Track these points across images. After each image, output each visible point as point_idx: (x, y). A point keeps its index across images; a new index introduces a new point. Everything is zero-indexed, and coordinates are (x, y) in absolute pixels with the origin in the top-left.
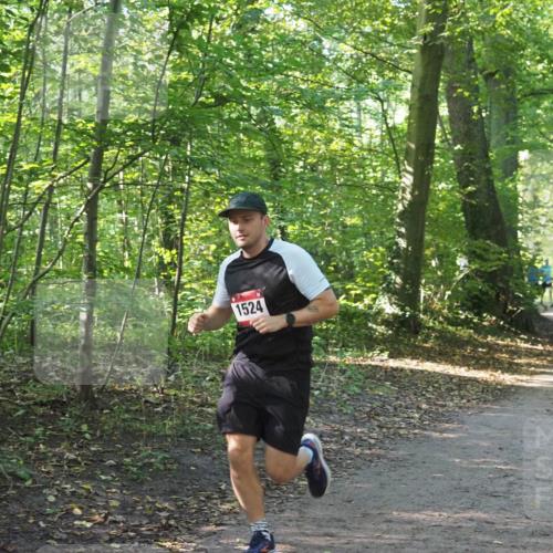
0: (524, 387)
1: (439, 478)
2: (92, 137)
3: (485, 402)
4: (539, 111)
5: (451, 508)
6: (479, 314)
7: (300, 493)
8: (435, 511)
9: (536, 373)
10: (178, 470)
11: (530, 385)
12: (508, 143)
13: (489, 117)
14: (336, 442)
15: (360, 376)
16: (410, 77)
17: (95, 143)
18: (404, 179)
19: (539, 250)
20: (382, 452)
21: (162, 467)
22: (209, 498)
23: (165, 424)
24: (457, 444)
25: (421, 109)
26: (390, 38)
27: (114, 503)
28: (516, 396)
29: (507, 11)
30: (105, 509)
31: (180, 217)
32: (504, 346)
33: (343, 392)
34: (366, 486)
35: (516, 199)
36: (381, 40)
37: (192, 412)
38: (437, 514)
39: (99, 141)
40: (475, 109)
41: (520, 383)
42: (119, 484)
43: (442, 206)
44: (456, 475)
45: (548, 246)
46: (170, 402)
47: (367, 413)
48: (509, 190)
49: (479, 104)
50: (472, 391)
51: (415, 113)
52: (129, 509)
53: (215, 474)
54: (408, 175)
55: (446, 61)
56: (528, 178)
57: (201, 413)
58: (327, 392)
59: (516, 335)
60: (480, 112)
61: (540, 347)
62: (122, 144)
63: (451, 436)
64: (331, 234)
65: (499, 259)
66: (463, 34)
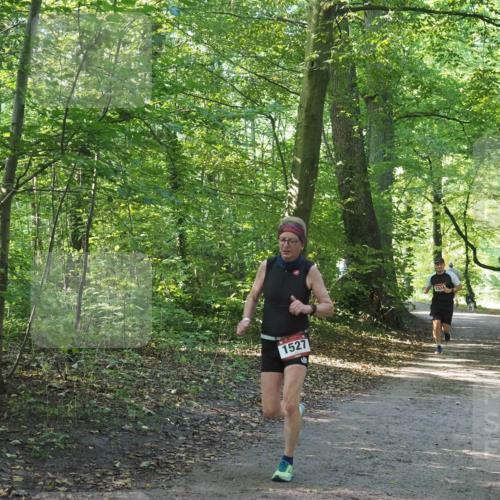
0: (392, 378)
1: (312, 459)
2: (7, 146)
3: (356, 391)
4: (414, 132)
5: (320, 485)
6: (354, 312)
7: (187, 471)
8: (307, 487)
9: (404, 366)
10: (77, 449)
11: (397, 376)
12: (385, 159)
13: (369, 136)
14: (221, 425)
15: (245, 366)
16: (299, 98)
17: (9, 152)
18: (291, 190)
19: (409, 256)
20: (262, 435)
21: (62, 447)
22: (104, 475)
23: (67, 408)
24: (330, 428)
25: (307, 127)
26: (282, 64)
27: (17, 479)
28: (385, 386)
29: (386, 41)
30: (10, 483)
31: (86, 220)
32: (377, 341)
33: (230, 380)
34: (245, 465)
35: (391, 210)
36: (274, 64)
37: (92, 397)
38: (308, 490)
39: (13, 150)
40: (356, 128)
41: (388, 375)
42: (23, 461)
43: (324, 214)
44: (327, 457)
45: (419, 252)
46: (72, 387)
47: (250, 399)
48: (385, 202)
49: (360, 124)
50: (345, 381)
51: (302, 131)
52: (31, 484)
53: (111, 453)
54: (294, 187)
55: (331, 85)
56: (402, 191)
57: (100, 399)
58: (215, 380)
59: (388, 331)
60: (360, 131)
61: (408, 342)
62: (36, 153)
63: (325, 421)
64: (225, 238)
65: (374, 263)
66: (346, 61)
